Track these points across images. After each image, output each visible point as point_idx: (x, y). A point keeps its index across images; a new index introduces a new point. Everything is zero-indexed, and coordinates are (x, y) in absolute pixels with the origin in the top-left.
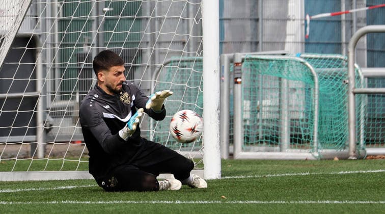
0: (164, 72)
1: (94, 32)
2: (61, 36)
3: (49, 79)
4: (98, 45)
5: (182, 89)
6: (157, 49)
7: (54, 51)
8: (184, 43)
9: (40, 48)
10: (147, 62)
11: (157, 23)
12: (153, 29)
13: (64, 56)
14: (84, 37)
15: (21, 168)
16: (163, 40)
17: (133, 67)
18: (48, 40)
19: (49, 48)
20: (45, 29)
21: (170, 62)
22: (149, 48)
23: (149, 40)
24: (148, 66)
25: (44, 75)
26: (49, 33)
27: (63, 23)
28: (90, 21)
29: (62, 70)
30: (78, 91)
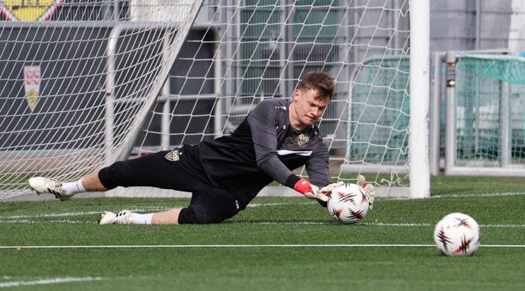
0: (365, 73)
1: (283, 24)
2: (243, 28)
3: (229, 79)
4: (287, 40)
5: (385, 92)
6: (356, 45)
7: (234, 46)
8: (388, 39)
9: (220, 42)
10: (344, 60)
11: (356, 15)
12: (351, 22)
13: (246, 51)
14: (272, 31)
16: (363, 34)
17: (327, 66)
18: (229, 32)
19: (230, 42)
20: (225, 20)
21: (371, 61)
22: (346, 44)
23: (346, 34)
24: (345, 66)
25: (224, 71)
26: (229, 24)
27: (245, 14)
28: (278, 12)
29: (244, 68)
30: (262, 93)
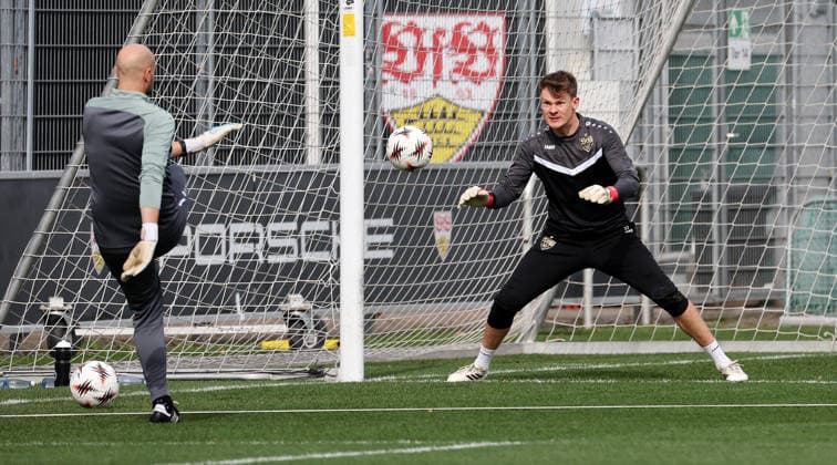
0: (806, 216)
1: (716, 163)
2: (671, 168)
3: (657, 224)
4: (720, 180)
5: (828, 237)
6: (795, 186)
7: (662, 188)
8: (830, 179)
9: (647, 184)
10: (782, 203)
11: (795, 153)
12: (790, 160)
13: (675, 193)
14: (703, 170)
15: (622, 336)
16: (803, 174)
17: (764, 209)
18: (656, 172)
19: (657, 184)
20: (651, 159)
21: (812, 203)
22: (785, 185)
23: (785, 174)
24: (783, 209)
25: (651, 217)
26: (656, 164)
27: (674, 152)
28: (709, 150)
29: (673, 212)
30: (693, 239)
